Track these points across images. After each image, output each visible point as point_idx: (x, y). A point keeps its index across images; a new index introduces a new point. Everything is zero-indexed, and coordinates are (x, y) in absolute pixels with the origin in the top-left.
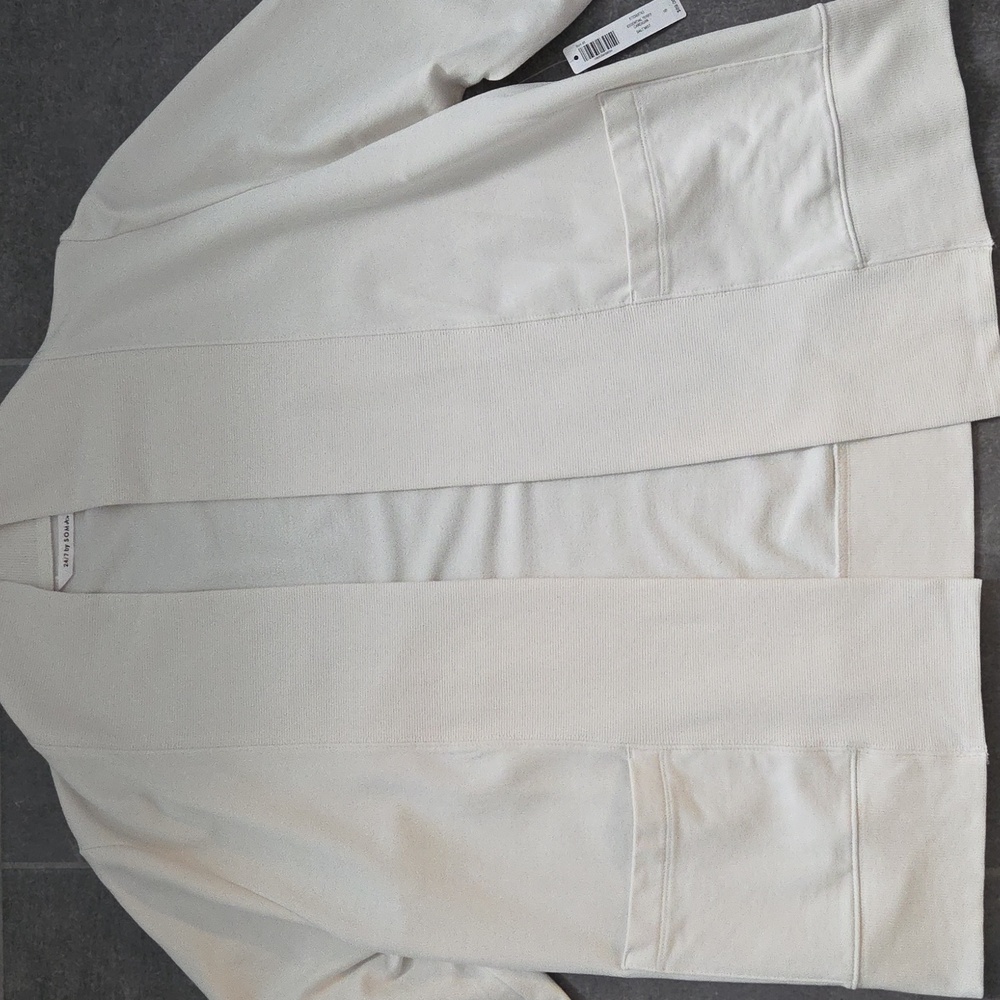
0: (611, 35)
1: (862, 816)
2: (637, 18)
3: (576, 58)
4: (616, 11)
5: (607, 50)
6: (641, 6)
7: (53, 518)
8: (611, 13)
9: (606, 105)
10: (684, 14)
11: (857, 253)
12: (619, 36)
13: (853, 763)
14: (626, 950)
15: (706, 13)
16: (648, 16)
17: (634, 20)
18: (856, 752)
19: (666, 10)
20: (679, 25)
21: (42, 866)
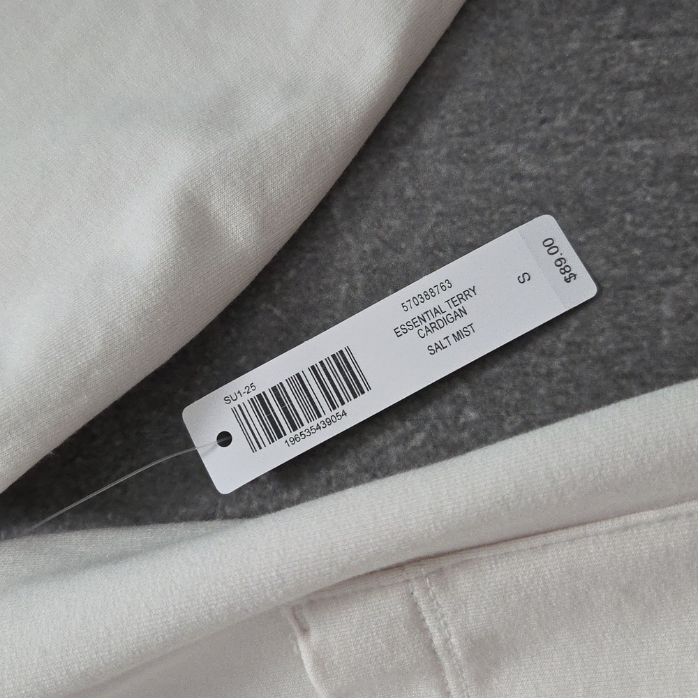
0: (343, 361)
2: (429, 305)
3: (225, 439)
4: (360, 279)
5: (328, 413)
6: (443, 263)
8: (344, 288)
9: (315, 635)
10: (587, 287)
12: (367, 364)
15: (666, 283)
16: (466, 295)
17: (417, 311)
19: (524, 278)
20: (574, 323)
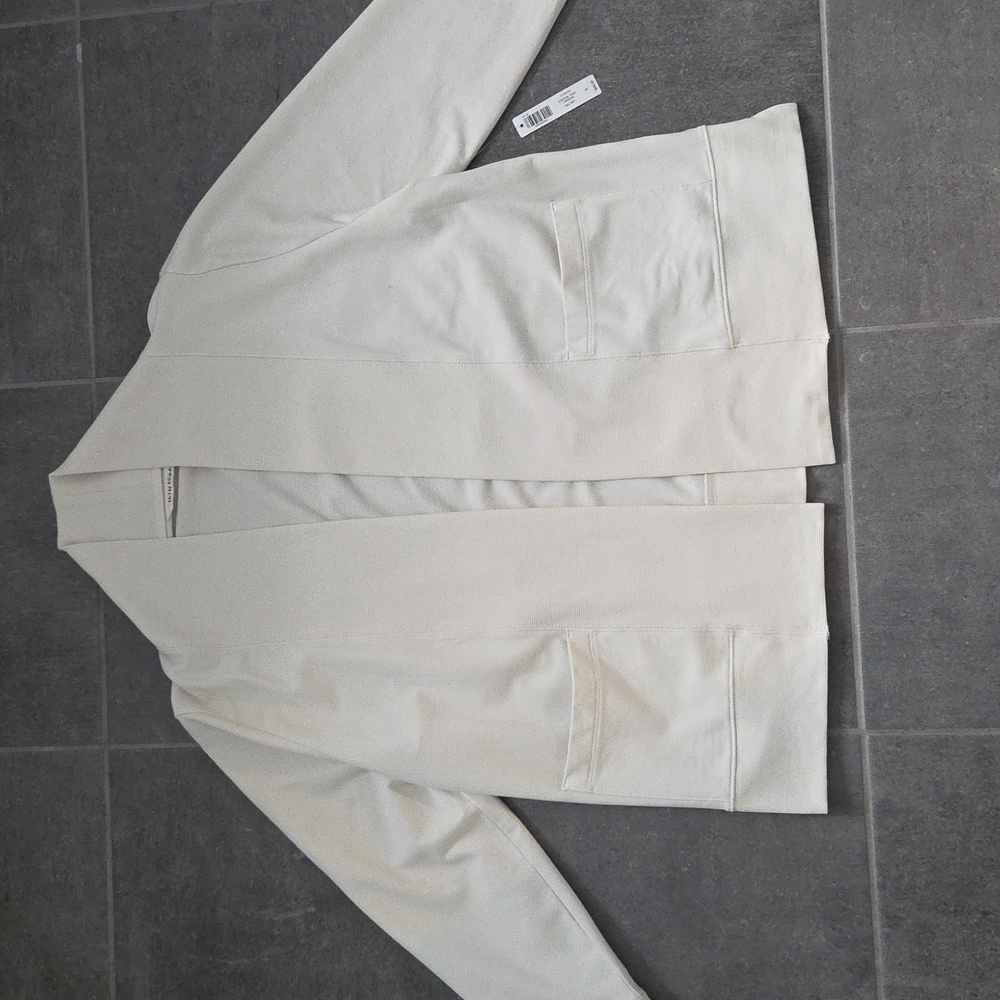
0: (547, 108)
1: (737, 679)
2: (566, 96)
3: (522, 126)
5: (544, 120)
7: (162, 469)
10: (599, 92)
11: (731, 338)
12: (552, 108)
13: (731, 639)
14: (565, 776)
16: (573, 93)
17: (563, 97)
18: (734, 632)
21: (138, 747)
